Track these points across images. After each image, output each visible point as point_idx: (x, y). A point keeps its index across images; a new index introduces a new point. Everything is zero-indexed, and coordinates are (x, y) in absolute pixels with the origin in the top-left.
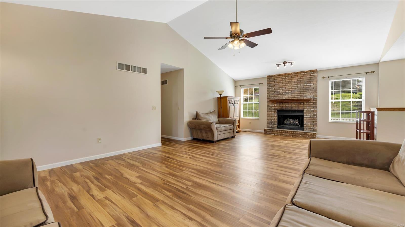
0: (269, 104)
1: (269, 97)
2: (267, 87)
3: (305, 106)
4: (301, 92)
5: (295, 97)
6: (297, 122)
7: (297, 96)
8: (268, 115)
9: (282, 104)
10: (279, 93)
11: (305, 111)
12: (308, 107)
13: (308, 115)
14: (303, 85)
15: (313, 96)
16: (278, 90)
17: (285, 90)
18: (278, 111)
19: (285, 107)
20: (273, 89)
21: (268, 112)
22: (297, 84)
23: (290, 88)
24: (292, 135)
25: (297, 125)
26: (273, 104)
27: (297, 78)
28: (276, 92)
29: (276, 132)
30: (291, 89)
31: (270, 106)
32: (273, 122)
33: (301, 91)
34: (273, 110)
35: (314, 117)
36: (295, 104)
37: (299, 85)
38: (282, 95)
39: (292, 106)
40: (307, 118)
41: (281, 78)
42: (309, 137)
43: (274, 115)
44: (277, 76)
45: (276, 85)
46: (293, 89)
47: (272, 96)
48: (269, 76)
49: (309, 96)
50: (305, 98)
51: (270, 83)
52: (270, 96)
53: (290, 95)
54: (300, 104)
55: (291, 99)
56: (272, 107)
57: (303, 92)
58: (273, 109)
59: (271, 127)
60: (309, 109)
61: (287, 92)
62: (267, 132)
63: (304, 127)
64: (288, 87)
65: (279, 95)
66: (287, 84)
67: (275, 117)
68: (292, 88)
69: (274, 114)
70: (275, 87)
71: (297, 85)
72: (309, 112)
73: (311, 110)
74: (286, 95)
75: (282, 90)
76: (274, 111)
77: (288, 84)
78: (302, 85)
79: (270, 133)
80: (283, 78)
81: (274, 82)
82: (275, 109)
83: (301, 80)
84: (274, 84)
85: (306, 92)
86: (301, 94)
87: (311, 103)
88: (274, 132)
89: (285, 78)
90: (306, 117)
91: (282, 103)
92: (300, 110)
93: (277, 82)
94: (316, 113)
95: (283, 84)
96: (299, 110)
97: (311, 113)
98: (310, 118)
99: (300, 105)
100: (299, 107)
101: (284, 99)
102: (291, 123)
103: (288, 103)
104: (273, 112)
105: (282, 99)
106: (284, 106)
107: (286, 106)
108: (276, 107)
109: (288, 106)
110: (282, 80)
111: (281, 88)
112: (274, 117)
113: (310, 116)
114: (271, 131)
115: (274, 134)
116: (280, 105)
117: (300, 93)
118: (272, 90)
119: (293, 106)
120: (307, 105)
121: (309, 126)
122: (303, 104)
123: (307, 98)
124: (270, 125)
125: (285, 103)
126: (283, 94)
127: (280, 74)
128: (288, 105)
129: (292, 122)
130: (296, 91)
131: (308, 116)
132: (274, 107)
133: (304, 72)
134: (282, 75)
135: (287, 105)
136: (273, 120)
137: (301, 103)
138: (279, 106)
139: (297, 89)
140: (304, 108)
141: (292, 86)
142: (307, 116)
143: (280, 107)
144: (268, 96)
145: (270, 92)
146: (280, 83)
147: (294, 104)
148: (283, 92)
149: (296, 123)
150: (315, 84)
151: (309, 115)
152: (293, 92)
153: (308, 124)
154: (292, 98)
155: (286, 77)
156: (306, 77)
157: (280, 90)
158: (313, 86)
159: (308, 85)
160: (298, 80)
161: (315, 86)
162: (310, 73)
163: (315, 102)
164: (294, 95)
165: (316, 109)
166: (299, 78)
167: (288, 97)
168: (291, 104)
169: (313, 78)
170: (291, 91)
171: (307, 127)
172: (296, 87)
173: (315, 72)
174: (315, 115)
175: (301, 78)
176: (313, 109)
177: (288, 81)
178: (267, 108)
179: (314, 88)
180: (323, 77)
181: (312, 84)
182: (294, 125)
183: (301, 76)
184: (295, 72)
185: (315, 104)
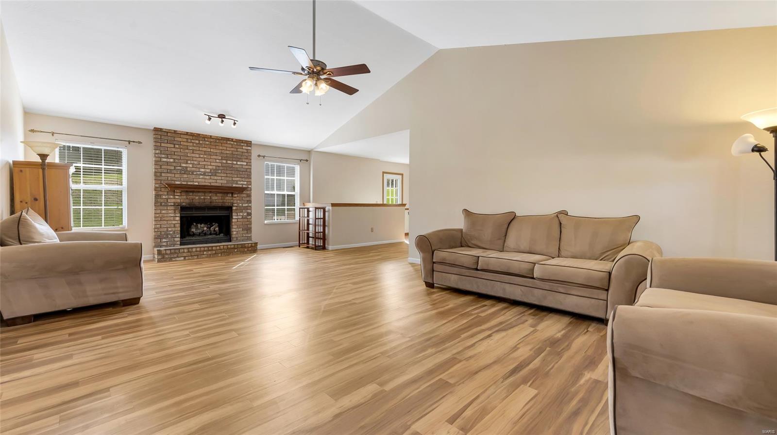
0: (161, 193)
1: (161, 176)
2: (156, 153)
3: (235, 199)
4: (228, 175)
5: (218, 181)
6: (215, 227)
7: (220, 181)
8: (158, 219)
9: (191, 194)
10: (185, 171)
11: (234, 208)
12: (238, 202)
13: (239, 214)
14: (231, 163)
15: (246, 183)
16: (184, 165)
17: (198, 167)
18: (183, 209)
19: (197, 201)
20: (172, 160)
21: (158, 211)
22: (220, 158)
23: (209, 163)
24: (221, 253)
25: (216, 234)
26: (170, 193)
27: (221, 148)
28: (179, 168)
29: (188, 252)
30: (210, 167)
31: (164, 197)
32: (171, 233)
33: (228, 172)
34: (172, 206)
35: (248, 217)
36: (218, 195)
37: (224, 161)
38: (191, 176)
39: (213, 198)
40: (237, 219)
41: (189, 141)
42: (248, 250)
43: (172, 218)
44: (180, 134)
45: (179, 154)
46: (214, 168)
47: (169, 175)
48: (161, 129)
49: (242, 183)
50: (234, 185)
51: (163, 145)
52: (163, 175)
53: (208, 177)
54: (226, 195)
55: (209, 185)
56: (167, 199)
57: (231, 175)
58: (170, 204)
59: (164, 244)
60: (241, 205)
61: (203, 170)
62: (167, 256)
63: (233, 236)
64: (205, 161)
65: (185, 176)
66: (202, 156)
67: (176, 222)
68: (212, 164)
69: (173, 215)
70: (175, 157)
71: (220, 161)
72: (241, 209)
73: (244, 205)
74: (201, 177)
75: (191, 166)
76: (172, 208)
77: (205, 157)
78: (229, 162)
79: (172, 256)
80: (193, 141)
81: (173, 146)
82: (177, 204)
83: (228, 152)
84: (174, 150)
85: (236, 176)
86: (228, 179)
87: (244, 195)
88: (184, 252)
89: (197, 142)
90: (237, 217)
91: (193, 192)
92: (226, 206)
93: (181, 146)
94: (250, 211)
95: (193, 153)
96: (224, 205)
97: (244, 211)
98: (241, 220)
99: (227, 198)
100: (225, 201)
101: (197, 184)
102: (204, 230)
103: (205, 192)
104: (170, 212)
105: (192, 183)
106: (197, 198)
107: (201, 199)
108: (179, 201)
109: (204, 199)
110: (191, 144)
111: (189, 162)
112: (174, 222)
113: (242, 216)
114: (175, 253)
115: (182, 258)
116: (187, 195)
117: (225, 175)
118: (167, 162)
119: (214, 198)
120: (238, 198)
121: (241, 232)
122: (230, 196)
123: (237, 186)
124: (164, 240)
125: (199, 192)
126: (195, 173)
127: (187, 133)
128: (205, 196)
129: (205, 229)
130: (220, 172)
131: (240, 215)
132: (173, 200)
133: (232, 140)
134: (192, 135)
135: (202, 197)
136: (170, 229)
137: (228, 193)
138: (185, 197)
139: (221, 168)
140: (233, 203)
141: (211, 160)
142: (237, 216)
143: (187, 201)
144: (157, 175)
145: (163, 167)
146: (187, 151)
147: (216, 196)
148: (194, 169)
149: (214, 230)
150: (249, 164)
151: (241, 214)
152: (214, 173)
153: (240, 229)
154: (212, 184)
155: (201, 142)
156: (235, 150)
157: (188, 165)
158: (247, 167)
159: (239, 163)
160: (223, 151)
161: (249, 167)
162: (242, 144)
163: (249, 192)
164: (215, 178)
165: (250, 205)
166: (225, 148)
167: (204, 180)
168: (210, 195)
169: (246, 154)
170: (210, 170)
171: (237, 236)
172: (220, 165)
173: (249, 145)
174: (250, 214)
175: (228, 149)
176: (246, 205)
177: (204, 149)
178: (156, 202)
179: (248, 170)
180: (259, 156)
181: (245, 164)
182: (211, 234)
183: (228, 146)
184: (217, 137)
185: (249, 196)
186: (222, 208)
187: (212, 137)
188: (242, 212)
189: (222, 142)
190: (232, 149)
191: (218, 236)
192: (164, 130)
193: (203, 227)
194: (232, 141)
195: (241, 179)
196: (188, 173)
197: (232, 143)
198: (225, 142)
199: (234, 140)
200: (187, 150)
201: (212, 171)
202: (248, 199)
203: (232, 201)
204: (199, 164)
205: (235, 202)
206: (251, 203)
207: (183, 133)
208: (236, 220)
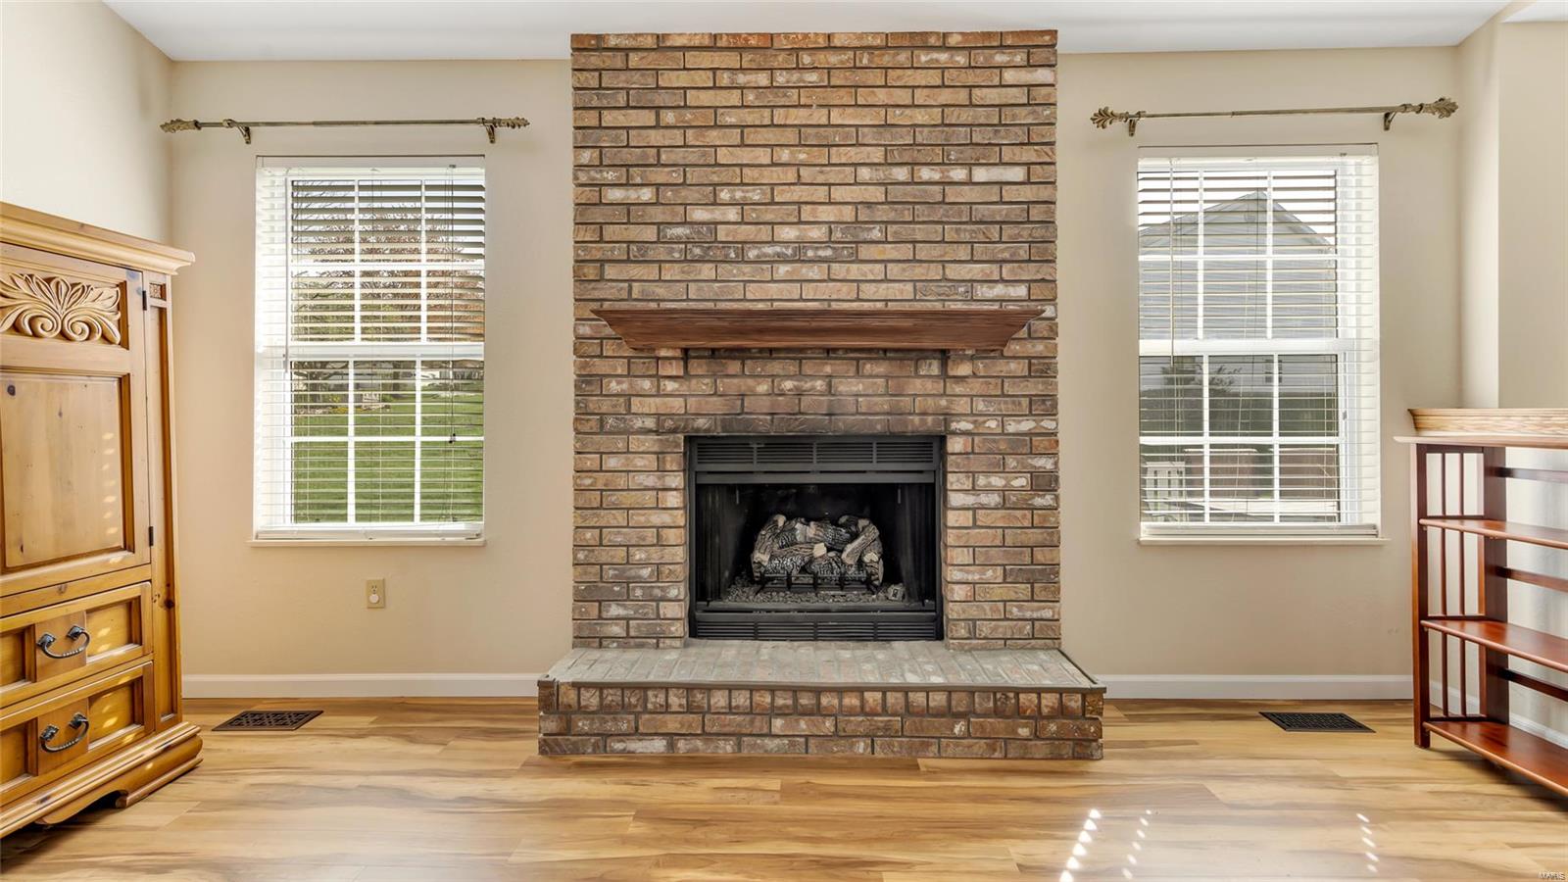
0: (602, 365)
1: (601, 277)
2: (579, 167)
3: (958, 389)
4: (923, 252)
6: (868, 548)
7: (878, 286)
8: (594, 499)
9: (734, 367)
10: (707, 246)
11: (955, 445)
12: (980, 406)
13: (982, 481)
14: (937, 176)
15: (1022, 291)
16: (699, 214)
17: (769, 217)
18: (699, 447)
19: (764, 404)
20: (646, 194)
21: (591, 460)
22: (877, 155)
23: (821, 193)
25: (868, 584)
26: (638, 366)
27: (882, 96)
28: (680, 231)
30: (827, 213)
31: (613, 386)
32: (645, 573)
33: (921, 231)
34: (649, 431)
35: (1038, 501)
36: (868, 367)
37: (901, 174)
38: (734, 269)
39: (842, 388)
40: (974, 509)
41: (726, 78)
43: (650, 496)
44: (683, 50)
45: (678, 156)
46: (848, 213)
47: (636, 270)
48: (597, 39)
49: (992, 291)
50: (955, 308)
51: (609, 118)
52: (611, 272)
53: (815, 272)
54: (910, 366)
55: (825, 310)
56: (628, 398)
57: (935, 252)
58: (639, 423)
60: (992, 424)
61: (789, 233)
63: (952, 611)
64: (799, 182)
65: (707, 271)
66: (785, 155)
68: (838, 194)
69: (652, 481)
70: (660, 176)
71: (880, 174)
72: (996, 454)
73: (1012, 428)
74: (783, 270)
75: (732, 214)
76: (651, 442)
77: (802, 157)
78: (926, 174)
80: (742, 79)
81: (648, 118)
82: (669, 425)
83: (920, 117)
84: (655, 137)
85: (963, 253)
86: (919, 272)
87: (1013, 365)
89: (763, 79)
90: (970, 500)
91: (740, 354)
92: (911, 430)
93: (688, 115)
94: (1049, 464)
95: (743, 145)
96: (897, 429)
97: (1011, 462)
98: (997, 517)
99: (917, 386)
100: (905, 402)
101: (760, 311)
102: (812, 560)
103: (798, 354)
104: (640, 462)
105: (738, 311)
106: (763, 388)
107: (782, 394)
108: (677, 405)
109: (800, 394)
110: (734, 98)
111: (724, 195)
112: (655, 518)
113: (1003, 492)
116: (714, 376)
117: (905, 251)
118: (628, 205)
119: (849, 386)
120: (976, 386)
121: (999, 592)
122: (935, 370)
123: (971, 309)
125: (771, 353)
126: (752, 254)
127: (715, 37)
128: (801, 374)
129: (820, 550)
130: (876, 234)
131: (989, 490)
132: (654, 404)
134: (738, 45)
135: (788, 385)
136: (639, 556)
137: (920, 355)
138: (704, 386)
139: (884, 214)
140: (947, 416)
141: (833, 175)
142: (974, 490)
143: (716, 405)
145: (610, 232)
146: (713, 137)
147: (858, 373)
148: (746, 232)
149: (860, 563)
150: (1042, 173)
151: (997, 481)
152: (847, 244)
153: (990, 573)
154: (839, 308)
155: (781, 79)
156: (962, 96)
157: (717, 214)
158: (1027, 193)
159: (981, 174)
160: (896, 116)
161: (1044, 193)
162: (1000, 58)
163: (1039, 348)
164: (855, 271)
165: (1048, 424)
166: (903, 97)
167: (794, 290)
168: (828, 369)
169: (1024, 116)
170: (824, 229)
171: (973, 612)
172: (876, 194)
173: (1039, 56)
174: (1046, 482)
175: (921, 97)
176: (1027, 425)
177: (798, 116)
178: (582, 413)
179: (1036, 213)
180: (1103, 117)
181: (1017, 174)
182: (843, 583)
183: (920, 77)
184: (861, 36)
185: (1043, 368)
186: (891, 444)
187: (837, 42)
188: (1001, 469)
189: (887, 59)
190: (945, 96)
191: (875, 600)
192: (612, 43)
193: (811, 539)
194: (944, 48)
195: (993, 271)
196: (719, 255)
197: (943, 57)
198: (903, 57)
199: (953, 41)
200: (714, 133)
201: (837, 235)
202: (1035, 387)
203: (943, 402)
204: (773, 203)
205: (962, 406)
206: (1052, 412)
207: (696, 42)
208: (966, 519)
